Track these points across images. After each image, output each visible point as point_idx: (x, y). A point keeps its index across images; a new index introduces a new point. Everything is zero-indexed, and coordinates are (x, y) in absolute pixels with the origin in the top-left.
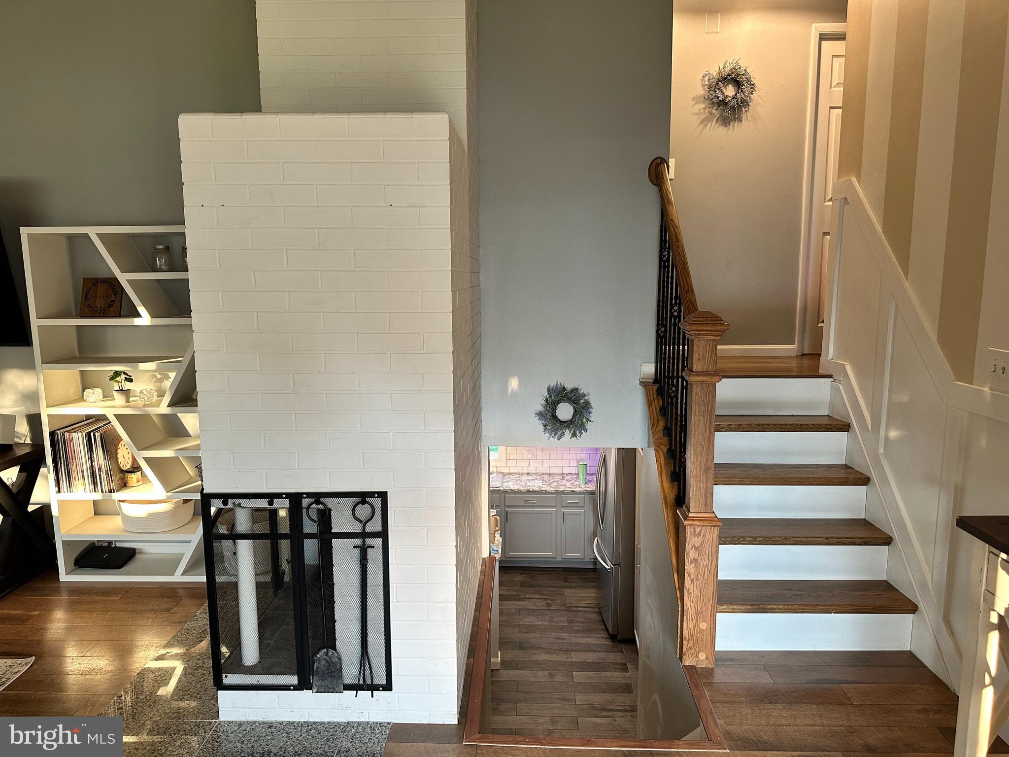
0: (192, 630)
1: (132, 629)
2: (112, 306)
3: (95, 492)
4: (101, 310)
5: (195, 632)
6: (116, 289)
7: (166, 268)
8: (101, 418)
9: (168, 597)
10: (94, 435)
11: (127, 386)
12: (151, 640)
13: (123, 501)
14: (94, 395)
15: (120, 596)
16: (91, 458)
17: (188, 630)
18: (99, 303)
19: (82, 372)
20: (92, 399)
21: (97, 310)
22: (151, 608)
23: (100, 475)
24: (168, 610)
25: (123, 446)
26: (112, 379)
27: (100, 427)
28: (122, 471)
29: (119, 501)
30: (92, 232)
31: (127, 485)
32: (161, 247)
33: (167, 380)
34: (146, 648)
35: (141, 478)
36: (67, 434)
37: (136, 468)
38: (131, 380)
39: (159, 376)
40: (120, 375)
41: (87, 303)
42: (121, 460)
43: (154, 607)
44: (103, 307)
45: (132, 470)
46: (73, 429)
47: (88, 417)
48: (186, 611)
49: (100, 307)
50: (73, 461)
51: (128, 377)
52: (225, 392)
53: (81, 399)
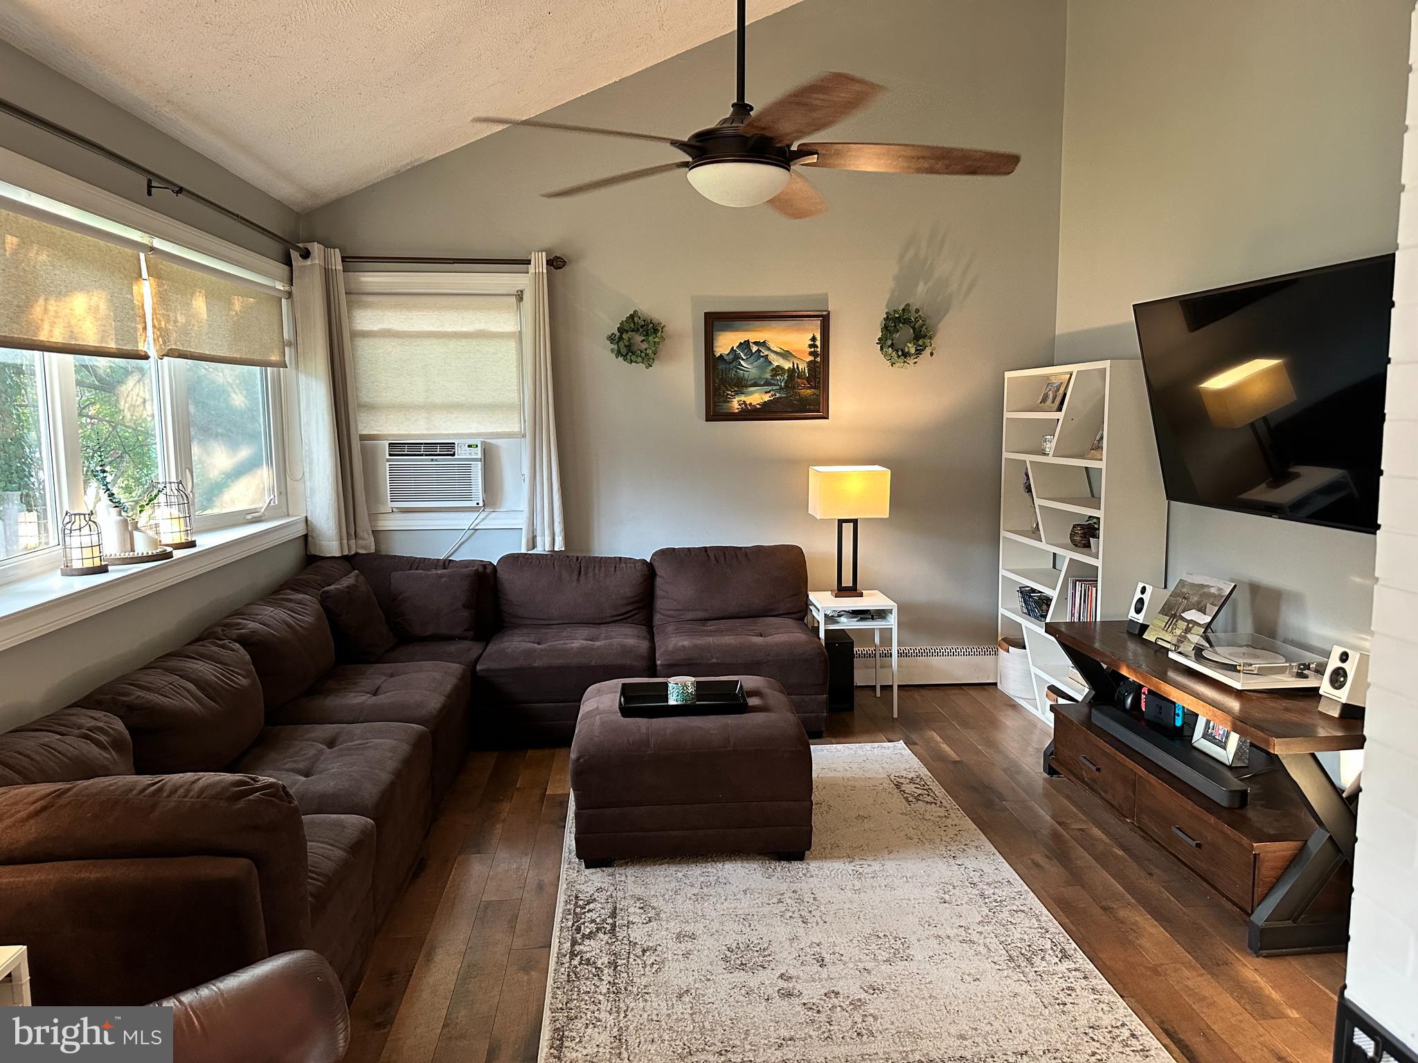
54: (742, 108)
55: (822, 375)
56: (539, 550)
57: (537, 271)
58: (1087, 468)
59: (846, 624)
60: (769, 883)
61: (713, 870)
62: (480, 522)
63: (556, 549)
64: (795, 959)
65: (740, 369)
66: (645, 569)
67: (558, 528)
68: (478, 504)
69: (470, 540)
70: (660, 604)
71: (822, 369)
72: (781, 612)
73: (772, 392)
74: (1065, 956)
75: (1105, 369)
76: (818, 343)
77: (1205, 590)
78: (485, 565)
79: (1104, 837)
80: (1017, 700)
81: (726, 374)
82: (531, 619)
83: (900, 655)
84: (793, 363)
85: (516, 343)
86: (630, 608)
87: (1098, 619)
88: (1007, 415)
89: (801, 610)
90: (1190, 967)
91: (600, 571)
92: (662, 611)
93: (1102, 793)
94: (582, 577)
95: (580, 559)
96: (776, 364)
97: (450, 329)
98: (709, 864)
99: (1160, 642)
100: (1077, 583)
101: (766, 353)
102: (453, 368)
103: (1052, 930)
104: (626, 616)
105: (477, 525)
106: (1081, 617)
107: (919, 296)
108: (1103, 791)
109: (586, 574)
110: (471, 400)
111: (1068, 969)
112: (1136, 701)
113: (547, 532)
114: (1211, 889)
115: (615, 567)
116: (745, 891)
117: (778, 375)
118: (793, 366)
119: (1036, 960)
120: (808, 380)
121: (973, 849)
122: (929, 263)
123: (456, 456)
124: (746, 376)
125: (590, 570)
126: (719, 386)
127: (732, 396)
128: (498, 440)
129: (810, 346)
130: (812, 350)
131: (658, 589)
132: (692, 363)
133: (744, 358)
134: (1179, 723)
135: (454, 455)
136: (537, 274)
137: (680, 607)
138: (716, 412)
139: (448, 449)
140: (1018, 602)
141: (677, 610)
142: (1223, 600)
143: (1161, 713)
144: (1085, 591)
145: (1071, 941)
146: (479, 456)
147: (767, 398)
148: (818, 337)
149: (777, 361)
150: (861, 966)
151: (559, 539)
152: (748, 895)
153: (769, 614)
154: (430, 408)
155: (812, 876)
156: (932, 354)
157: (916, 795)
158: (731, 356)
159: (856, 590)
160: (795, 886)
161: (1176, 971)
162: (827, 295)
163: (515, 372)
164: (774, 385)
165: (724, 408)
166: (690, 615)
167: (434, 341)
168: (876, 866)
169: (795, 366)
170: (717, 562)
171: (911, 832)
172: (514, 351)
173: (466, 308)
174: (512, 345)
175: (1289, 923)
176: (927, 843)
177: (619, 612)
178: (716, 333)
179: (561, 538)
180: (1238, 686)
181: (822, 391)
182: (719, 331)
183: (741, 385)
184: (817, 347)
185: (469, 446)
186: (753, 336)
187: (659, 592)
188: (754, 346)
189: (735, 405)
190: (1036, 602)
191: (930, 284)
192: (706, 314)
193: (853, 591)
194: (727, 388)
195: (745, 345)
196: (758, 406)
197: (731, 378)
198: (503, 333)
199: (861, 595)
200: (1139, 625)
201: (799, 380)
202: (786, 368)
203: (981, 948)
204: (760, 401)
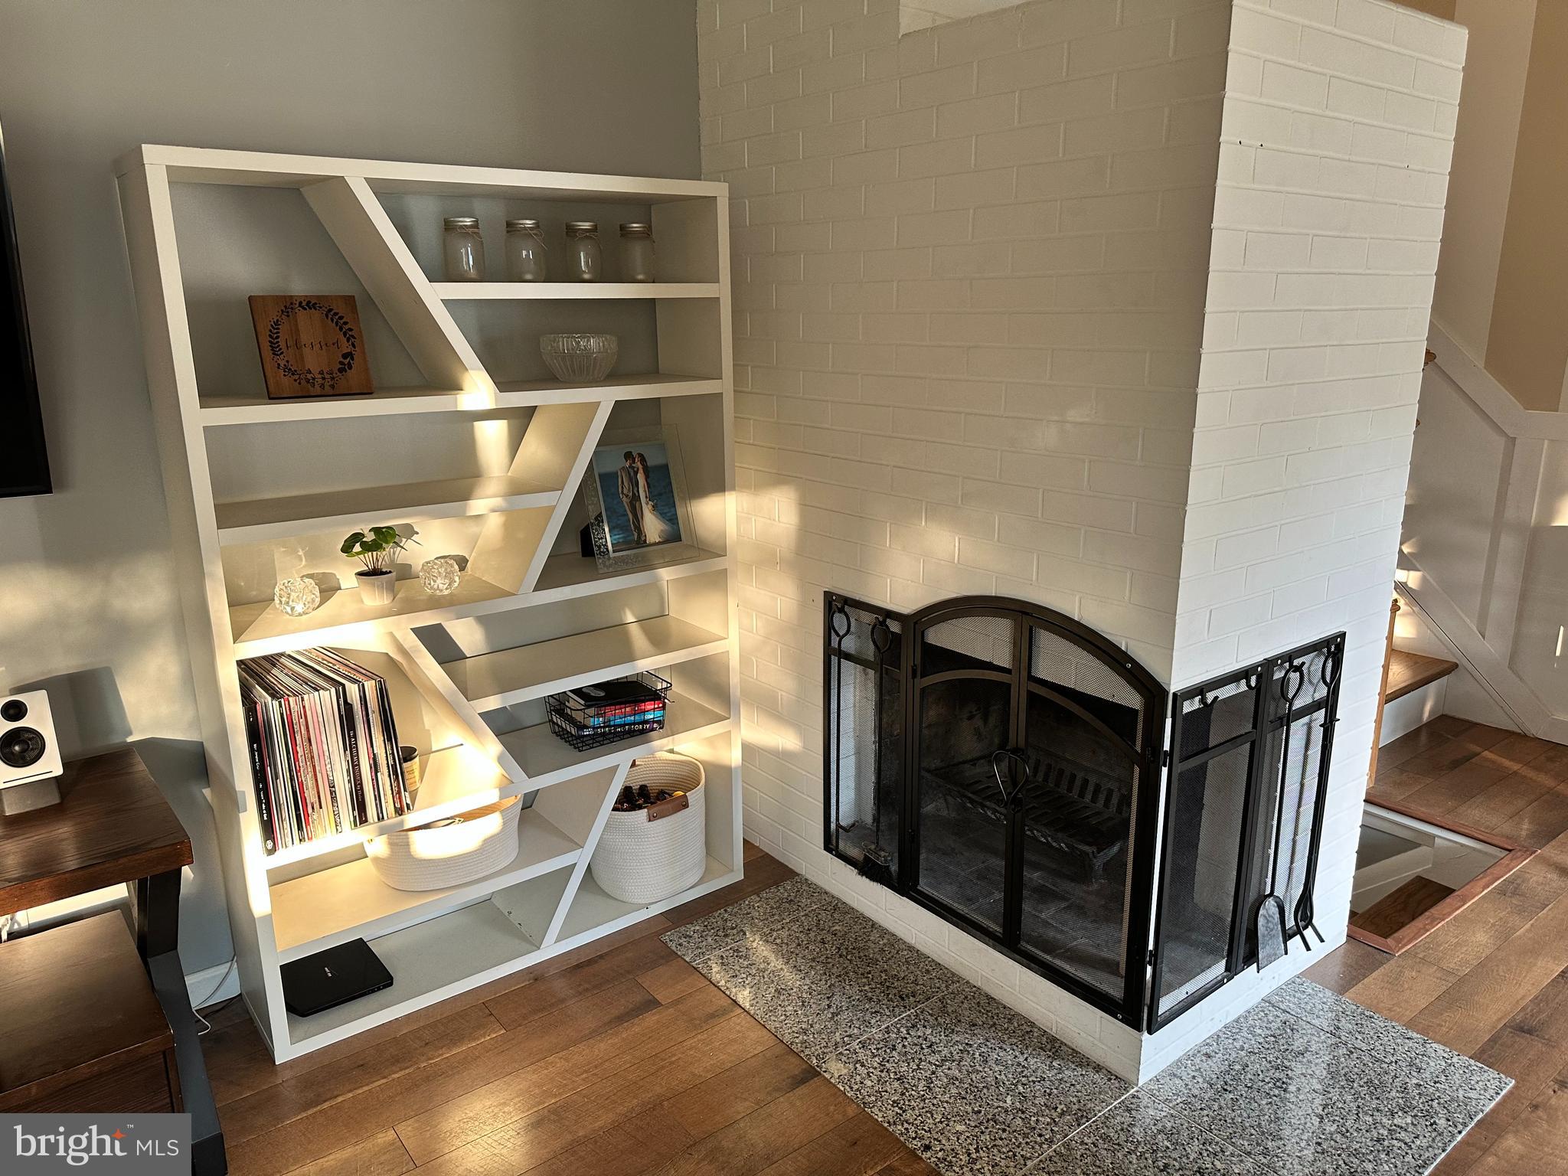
2: (350, 368)
3: (363, 823)
6: (346, 323)
16: (351, 745)
18: (314, 361)
23: (374, 780)
30: (355, 173)
36: (289, 702)
41: (282, 364)
44: (325, 370)
49: (318, 370)
50: (305, 764)
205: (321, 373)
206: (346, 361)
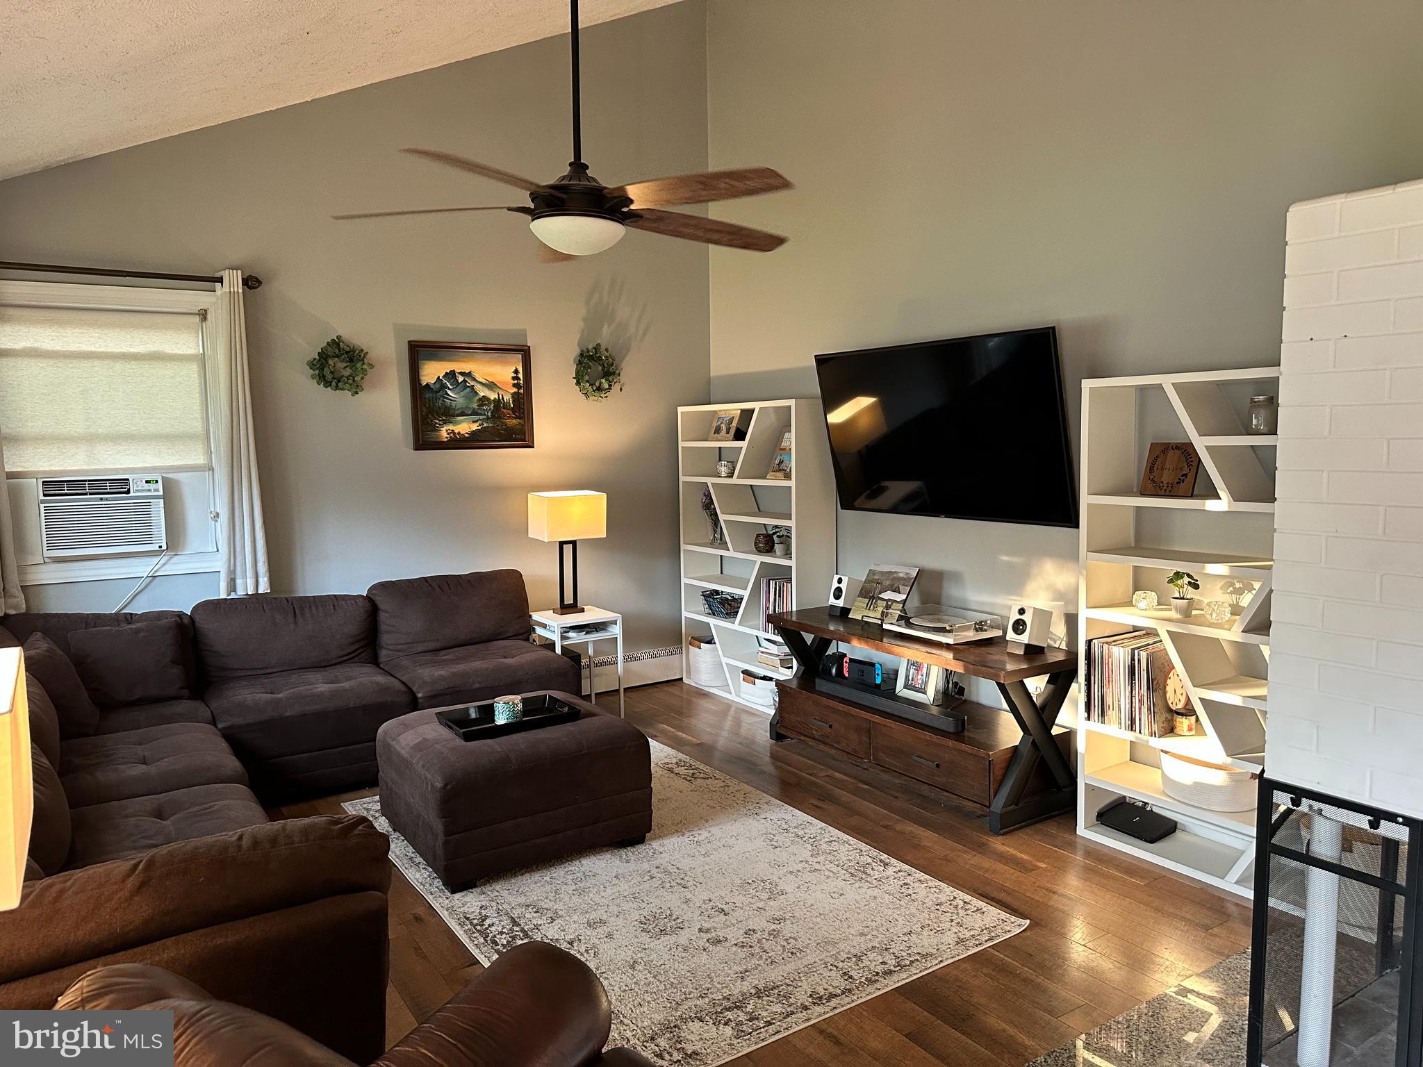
0: (1235, 973)
1: (1152, 935)
2: (1183, 482)
3: (1132, 730)
4: (1168, 487)
5: (1239, 976)
6: (1191, 458)
7: (1266, 429)
8: (1151, 633)
9: (1210, 909)
10: (1139, 655)
11: (1190, 593)
12: (1174, 961)
13: (1166, 752)
14: (1146, 600)
15: (1146, 882)
16: (1132, 684)
17: (1230, 969)
18: (1167, 477)
19: (1136, 569)
20: (1143, 604)
21: (1163, 486)
22: (1183, 914)
23: (1140, 709)
24: (1207, 928)
25: (1176, 676)
26: (1171, 581)
27: (1149, 645)
28: (1170, 710)
29: (1162, 751)
30: (1167, 381)
31: (1175, 731)
32: (1261, 398)
33: (1250, 591)
34: (1165, 970)
35: (1194, 727)
36: (1106, 646)
37: (1188, 711)
38: (1196, 586)
39: (1238, 585)
40: (1182, 578)
41: (1151, 477)
42: (1170, 694)
43: (1188, 916)
44: (1171, 482)
45: (1184, 711)
46: (1114, 641)
47: (1136, 629)
48: (1232, 940)
49: (1167, 482)
50: (1109, 682)
51: (1193, 581)
52: (1315, 629)
53: (1130, 603)
54: (579, 167)
55: (525, 406)
56: (240, 592)
57: (232, 290)
58: (751, 486)
59: (575, 638)
60: (631, 866)
61: (574, 868)
62: (161, 567)
63: (260, 591)
64: (700, 915)
65: (447, 398)
66: (367, 604)
67: (262, 568)
68: (160, 547)
69: (147, 589)
70: (386, 639)
71: (525, 400)
72: (510, 635)
73: (479, 422)
74: (886, 865)
75: (789, 407)
76: (521, 376)
77: (895, 575)
78: (180, 615)
79: (846, 778)
80: (707, 689)
81: (433, 403)
82: (245, 669)
83: (626, 660)
84: (499, 394)
85: (199, 367)
86: (355, 647)
87: (794, 609)
88: (681, 444)
89: (525, 629)
90: (965, 852)
91: (317, 611)
92: (389, 647)
93: (835, 745)
94: (300, 619)
95: (290, 600)
96: (482, 394)
97: (117, 350)
98: (567, 864)
99: (866, 619)
100: (771, 581)
101: (472, 383)
102: (120, 394)
103: (864, 849)
104: (352, 655)
105: (156, 571)
106: (777, 609)
107: (605, 336)
108: (836, 743)
109: (303, 614)
110: (143, 430)
111: (894, 872)
112: (840, 670)
113: (250, 573)
114: (953, 796)
115: (334, 606)
116: (616, 877)
117: (485, 405)
118: (499, 397)
119: (869, 871)
120: (513, 410)
121: (766, 806)
122: (610, 308)
123: (132, 494)
124: (453, 405)
125: (307, 610)
126: (427, 415)
127: (440, 425)
128: (180, 474)
129: (514, 378)
130: (516, 382)
131: (382, 624)
132: (397, 391)
133: (451, 387)
134: (878, 681)
135: (128, 492)
136: (232, 294)
137: (410, 640)
138: (424, 440)
139: (121, 486)
140: (701, 604)
141: (407, 644)
142: (912, 582)
143: (863, 676)
144: (780, 587)
145: (882, 853)
146: (161, 493)
147: (475, 427)
148: (520, 370)
149: (483, 392)
150: (755, 907)
151: (264, 581)
152: (622, 879)
153: (500, 637)
154: (91, 439)
155: (661, 853)
156: (621, 390)
157: (691, 775)
158: (438, 386)
159: (577, 606)
160: (655, 863)
161: (959, 856)
162: (526, 330)
163: (199, 399)
164: (481, 415)
165: (433, 436)
166: (421, 648)
167: (96, 363)
168: (705, 834)
169: (501, 397)
170: (443, 591)
171: (711, 803)
172: (196, 375)
173: (137, 327)
174: (194, 369)
175: (1013, 807)
176: (729, 808)
177: (345, 652)
178: (422, 362)
179: (266, 579)
180: (951, 641)
181: (526, 420)
182: (424, 360)
183: (449, 414)
184: (520, 379)
185: (147, 482)
186: (459, 367)
187: (383, 627)
188: (460, 376)
189: (444, 433)
190: (720, 603)
191: (613, 327)
192: (410, 342)
193: (574, 608)
194: (434, 417)
195: (451, 375)
196: (467, 435)
197: (439, 407)
198: (182, 355)
199: (582, 610)
200: (839, 609)
201: (504, 411)
202: (492, 399)
203: (827, 873)
204: (468, 430)
205: (1168, 484)
206: (1182, 478)
